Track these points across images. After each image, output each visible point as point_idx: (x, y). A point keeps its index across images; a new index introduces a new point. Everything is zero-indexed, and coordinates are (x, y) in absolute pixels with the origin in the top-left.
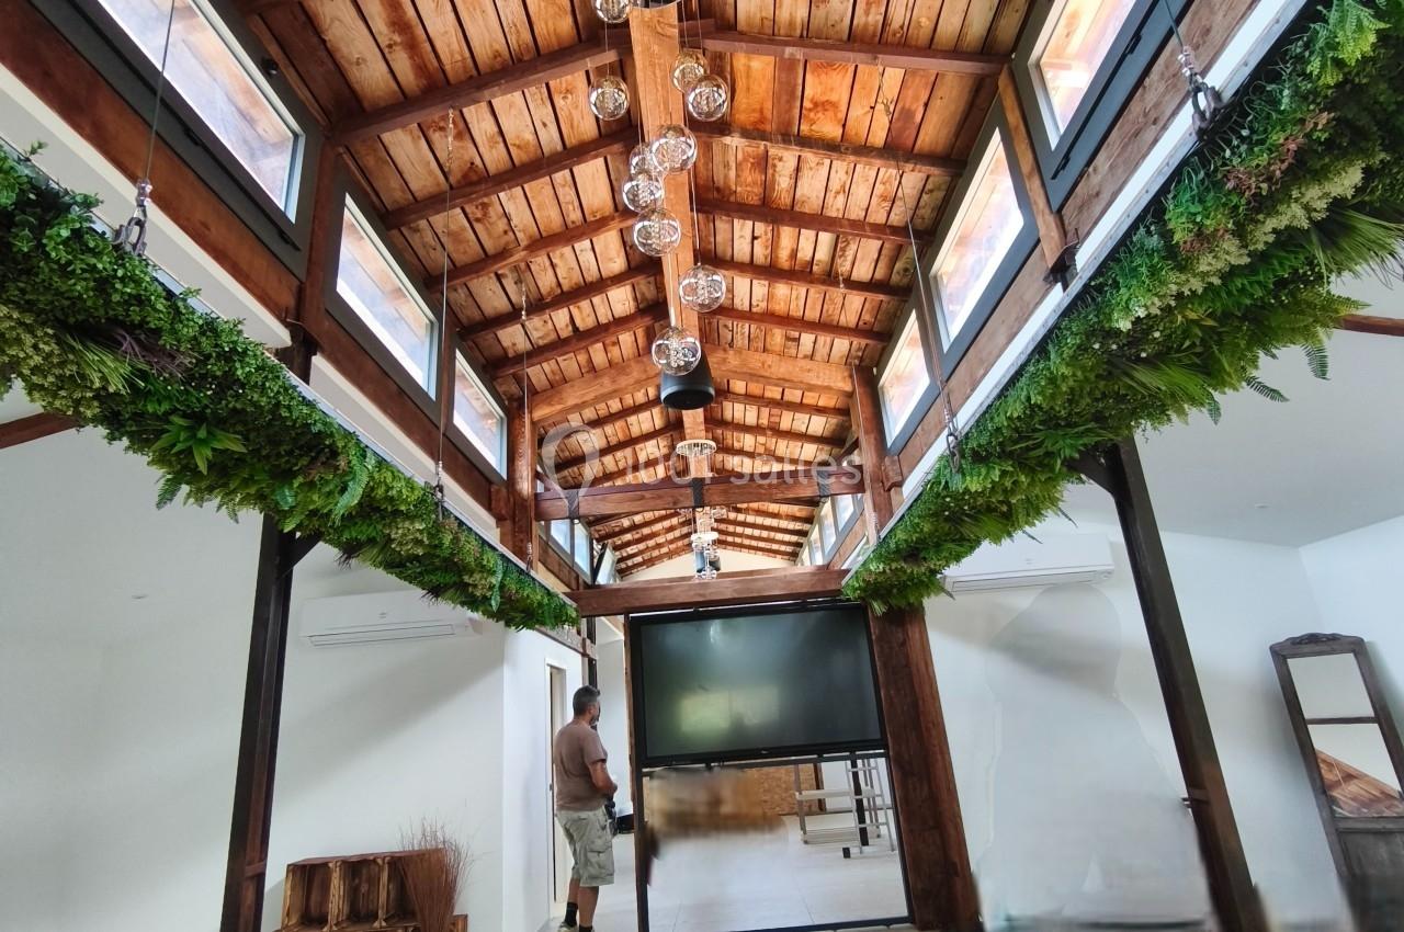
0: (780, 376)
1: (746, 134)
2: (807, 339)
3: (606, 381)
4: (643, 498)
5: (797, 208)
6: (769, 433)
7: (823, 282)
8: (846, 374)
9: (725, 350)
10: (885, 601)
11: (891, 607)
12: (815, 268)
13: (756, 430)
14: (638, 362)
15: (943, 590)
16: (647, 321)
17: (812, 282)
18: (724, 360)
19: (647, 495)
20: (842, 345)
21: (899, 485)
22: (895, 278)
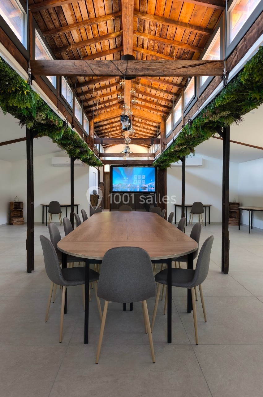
0: (146, 117)
1: (142, 85)
2: (152, 112)
3: (110, 114)
4: (116, 141)
5: (151, 94)
6: (144, 124)
7: (155, 104)
8: (160, 118)
9: (135, 109)
10: (159, 167)
11: (160, 169)
12: (154, 101)
13: (141, 123)
14: (116, 110)
15: (170, 166)
16: (120, 105)
17: (153, 104)
18: (135, 112)
19: (117, 141)
20: (159, 113)
21: (167, 144)
22: (169, 106)
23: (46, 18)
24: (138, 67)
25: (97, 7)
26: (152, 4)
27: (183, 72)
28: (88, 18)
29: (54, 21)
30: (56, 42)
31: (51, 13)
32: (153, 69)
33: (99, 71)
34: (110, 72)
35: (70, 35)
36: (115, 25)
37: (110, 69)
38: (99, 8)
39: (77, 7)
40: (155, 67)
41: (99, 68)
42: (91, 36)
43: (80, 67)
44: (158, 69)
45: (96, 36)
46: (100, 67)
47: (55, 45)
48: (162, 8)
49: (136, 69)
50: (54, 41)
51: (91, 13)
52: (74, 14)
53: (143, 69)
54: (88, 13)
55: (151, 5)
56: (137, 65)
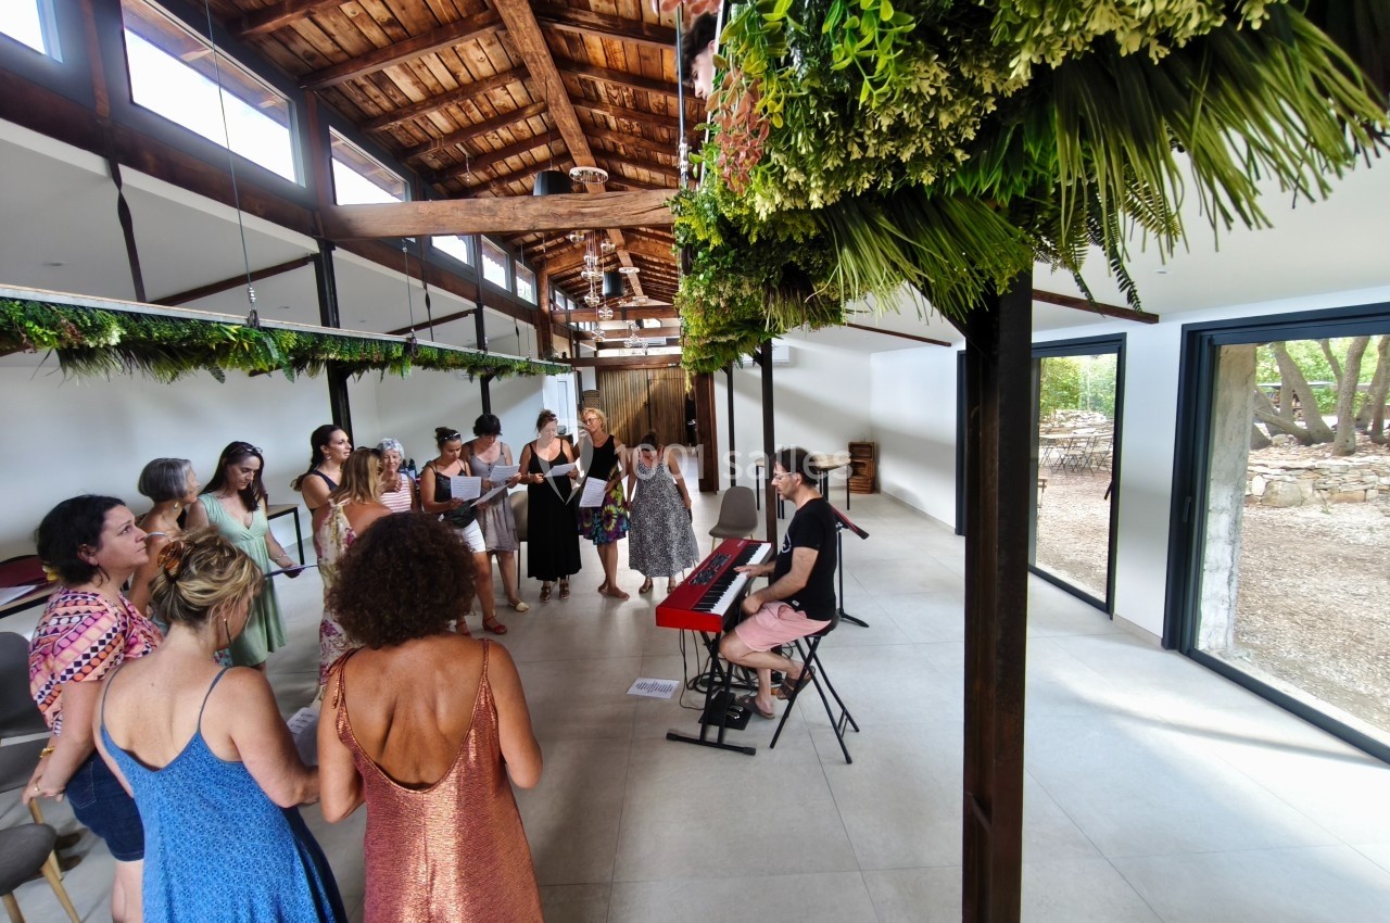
23: (354, 96)
24: (561, 210)
25: (471, 61)
26: (595, 47)
27: (662, 216)
28: (456, 85)
29: (377, 100)
30: (399, 138)
31: (363, 85)
32: (594, 215)
33: (474, 223)
34: (497, 225)
35: (426, 120)
36: (530, 90)
37: (497, 219)
38: (476, 62)
39: (419, 67)
40: (598, 209)
41: (474, 218)
42: (477, 116)
43: (432, 217)
44: (606, 214)
45: (491, 115)
46: (475, 215)
47: (399, 143)
48: (620, 56)
49: (556, 216)
50: (394, 137)
51: (461, 75)
52: (418, 82)
53: (571, 214)
54: (454, 75)
55: (593, 49)
56: (557, 205)
